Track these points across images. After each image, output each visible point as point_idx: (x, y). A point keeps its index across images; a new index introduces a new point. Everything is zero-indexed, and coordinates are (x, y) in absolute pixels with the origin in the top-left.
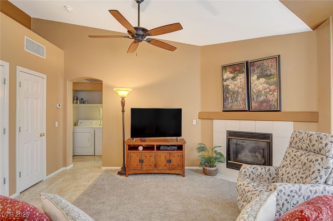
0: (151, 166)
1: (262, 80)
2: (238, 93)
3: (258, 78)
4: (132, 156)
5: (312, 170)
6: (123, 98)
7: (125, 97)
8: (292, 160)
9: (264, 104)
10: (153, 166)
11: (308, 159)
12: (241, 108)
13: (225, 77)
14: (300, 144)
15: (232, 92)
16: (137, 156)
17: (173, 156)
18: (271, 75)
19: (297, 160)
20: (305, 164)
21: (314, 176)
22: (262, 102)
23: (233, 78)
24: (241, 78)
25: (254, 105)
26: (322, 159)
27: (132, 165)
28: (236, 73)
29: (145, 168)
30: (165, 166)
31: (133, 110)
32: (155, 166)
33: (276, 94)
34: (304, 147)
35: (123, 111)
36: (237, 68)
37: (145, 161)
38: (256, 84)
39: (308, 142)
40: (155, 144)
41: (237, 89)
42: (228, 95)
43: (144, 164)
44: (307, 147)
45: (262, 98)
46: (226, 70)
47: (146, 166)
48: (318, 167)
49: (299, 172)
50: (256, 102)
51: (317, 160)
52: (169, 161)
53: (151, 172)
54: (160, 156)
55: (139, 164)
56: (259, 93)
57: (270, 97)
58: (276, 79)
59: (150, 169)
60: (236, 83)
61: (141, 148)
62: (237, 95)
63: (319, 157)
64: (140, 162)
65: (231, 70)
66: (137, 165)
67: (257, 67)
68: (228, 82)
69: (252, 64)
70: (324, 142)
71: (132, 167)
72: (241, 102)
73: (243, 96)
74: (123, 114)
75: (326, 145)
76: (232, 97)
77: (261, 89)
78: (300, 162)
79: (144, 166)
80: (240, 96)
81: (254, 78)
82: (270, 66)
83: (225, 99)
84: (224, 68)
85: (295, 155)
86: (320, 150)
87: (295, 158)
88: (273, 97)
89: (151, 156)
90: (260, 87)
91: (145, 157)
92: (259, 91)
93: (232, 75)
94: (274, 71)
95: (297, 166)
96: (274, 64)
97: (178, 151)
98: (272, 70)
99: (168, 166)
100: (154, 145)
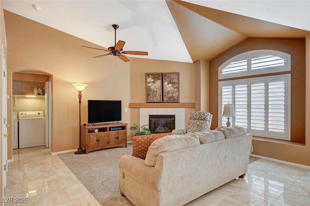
0: (105, 143)
1: (170, 85)
2: (156, 91)
3: (168, 84)
4: (91, 137)
5: (202, 127)
6: (80, 92)
7: (82, 91)
8: (192, 124)
9: (171, 99)
10: (106, 143)
11: (200, 123)
12: (158, 101)
13: (148, 81)
14: (195, 117)
15: (153, 91)
16: (95, 137)
17: (120, 134)
18: (175, 83)
19: (195, 124)
20: (199, 125)
21: (203, 129)
22: (170, 97)
23: (153, 82)
24: (158, 83)
25: (165, 99)
26: (205, 122)
27: (91, 145)
28: (155, 79)
29: (101, 145)
30: (115, 142)
31: (90, 102)
32: (108, 143)
33: (177, 93)
34: (197, 118)
35: (80, 102)
36: (156, 76)
37: (101, 139)
38: (167, 87)
39: (199, 116)
40: (108, 126)
41: (156, 89)
42: (150, 92)
43: (101, 142)
44: (199, 118)
45: (170, 95)
46: (149, 76)
47: (101, 143)
48: (204, 125)
49: (197, 129)
50: (167, 97)
51: (204, 123)
52: (117, 138)
53: (105, 148)
54: (111, 135)
55: (96, 142)
56: (168, 93)
57: (174, 95)
58: (177, 85)
59: (104, 145)
60: (155, 86)
61: (97, 131)
62: (156, 92)
63: (204, 121)
64: (97, 141)
65: (152, 77)
66: (95, 144)
67: (168, 78)
68: (150, 84)
69: (165, 75)
70: (206, 115)
71: (91, 146)
72: (158, 97)
73: (160, 93)
74: (80, 104)
75: (206, 116)
76: (152, 94)
77: (170, 90)
78: (197, 125)
79: (100, 144)
80: (157, 93)
81: (166, 83)
82: (174, 78)
83: (148, 95)
84: (148, 75)
85: (194, 122)
86: (204, 119)
87: (194, 123)
88: (175, 95)
89: (105, 136)
90: (169, 89)
91: (101, 137)
92: (169, 91)
93: (153, 80)
94: (176, 81)
95: (195, 127)
96: (177, 77)
97: (123, 130)
98: (176, 80)
99: (117, 141)
100: (107, 128)
